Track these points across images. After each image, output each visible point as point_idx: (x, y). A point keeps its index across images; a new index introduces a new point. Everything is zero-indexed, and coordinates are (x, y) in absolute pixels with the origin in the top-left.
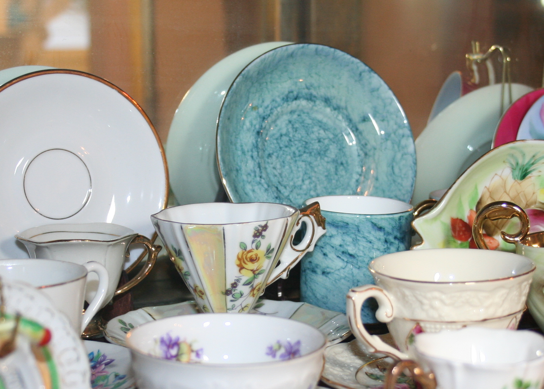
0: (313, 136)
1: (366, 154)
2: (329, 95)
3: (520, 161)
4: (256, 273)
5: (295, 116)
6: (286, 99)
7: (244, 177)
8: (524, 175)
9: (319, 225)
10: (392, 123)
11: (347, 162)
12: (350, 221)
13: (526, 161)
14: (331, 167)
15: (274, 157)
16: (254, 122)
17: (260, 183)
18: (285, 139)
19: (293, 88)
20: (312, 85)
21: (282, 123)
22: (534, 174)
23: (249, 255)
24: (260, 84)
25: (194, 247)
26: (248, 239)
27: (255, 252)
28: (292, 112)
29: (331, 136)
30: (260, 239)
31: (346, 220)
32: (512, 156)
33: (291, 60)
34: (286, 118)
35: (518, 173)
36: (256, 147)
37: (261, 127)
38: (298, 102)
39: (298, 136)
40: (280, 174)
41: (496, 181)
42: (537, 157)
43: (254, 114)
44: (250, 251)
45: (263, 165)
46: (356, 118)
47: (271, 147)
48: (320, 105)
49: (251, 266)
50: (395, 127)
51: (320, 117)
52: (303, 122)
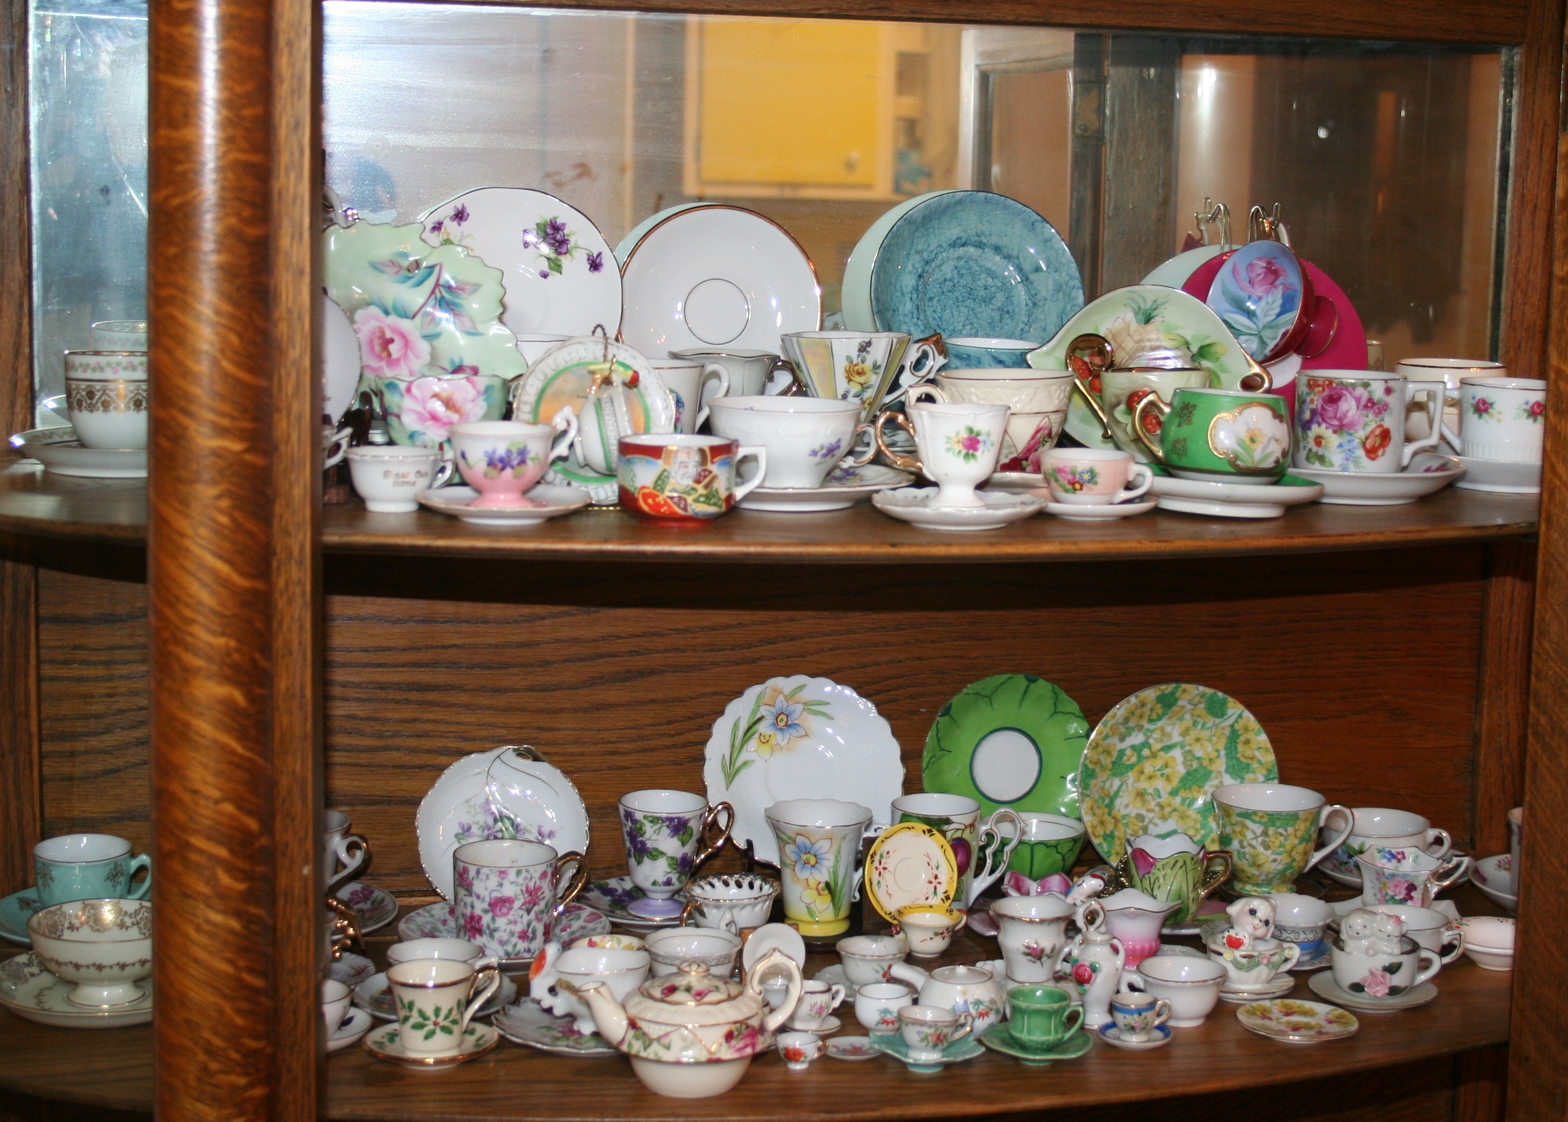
0: (979, 283)
1: (1035, 304)
2: (1000, 243)
3: (1142, 306)
4: (864, 387)
5: (962, 263)
6: (953, 245)
7: (902, 318)
8: (1148, 320)
9: (940, 354)
10: (1064, 274)
11: (1014, 311)
12: (972, 354)
13: (1148, 306)
14: (996, 315)
15: (935, 301)
16: (917, 266)
17: (916, 324)
18: (949, 284)
19: (962, 234)
20: (982, 233)
21: (948, 270)
22: (1158, 319)
23: (856, 368)
24: (927, 229)
25: (808, 359)
26: (854, 354)
27: (861, 365)
28: (959, 258)
29: (999, 284)
30: (864, 354)
31: (969, 352)
32: (1133, 300)
33: (959, 207)
34: (952, 263)
35: (1141, 317)
36: (916, 289)
37: (924, 271)
38: (965, 248)
39: (963, 282)
40: (940, 318)
41: (1119, 324)
42: (1158, 303)
43: (918, 257)
44: (856, 365)
45: (922, 308)
46: (1027, 267)
47: (933, 291)
48: (989, 253)
49: (858, 379)
50: (1067, 278)
51: (989, 265)
52: (970, 268)
